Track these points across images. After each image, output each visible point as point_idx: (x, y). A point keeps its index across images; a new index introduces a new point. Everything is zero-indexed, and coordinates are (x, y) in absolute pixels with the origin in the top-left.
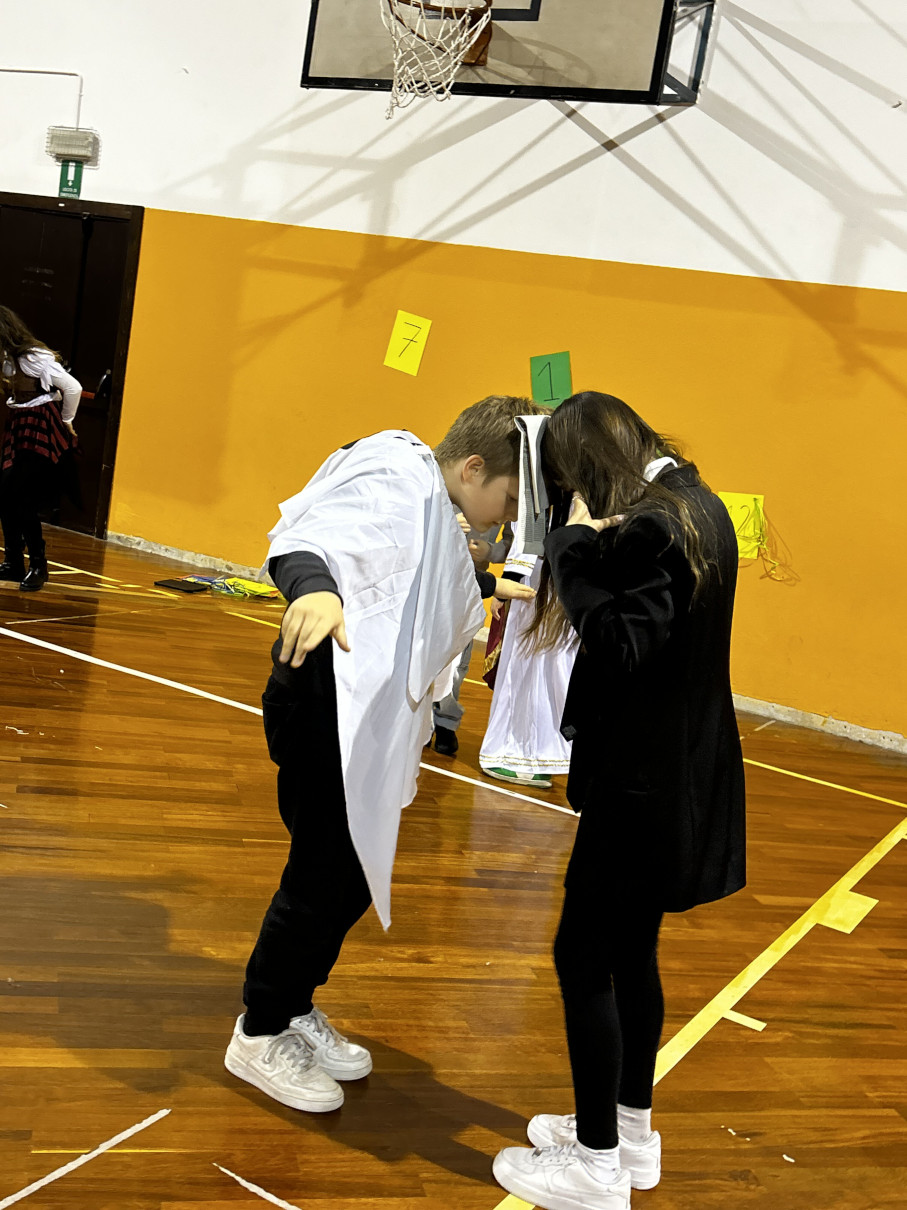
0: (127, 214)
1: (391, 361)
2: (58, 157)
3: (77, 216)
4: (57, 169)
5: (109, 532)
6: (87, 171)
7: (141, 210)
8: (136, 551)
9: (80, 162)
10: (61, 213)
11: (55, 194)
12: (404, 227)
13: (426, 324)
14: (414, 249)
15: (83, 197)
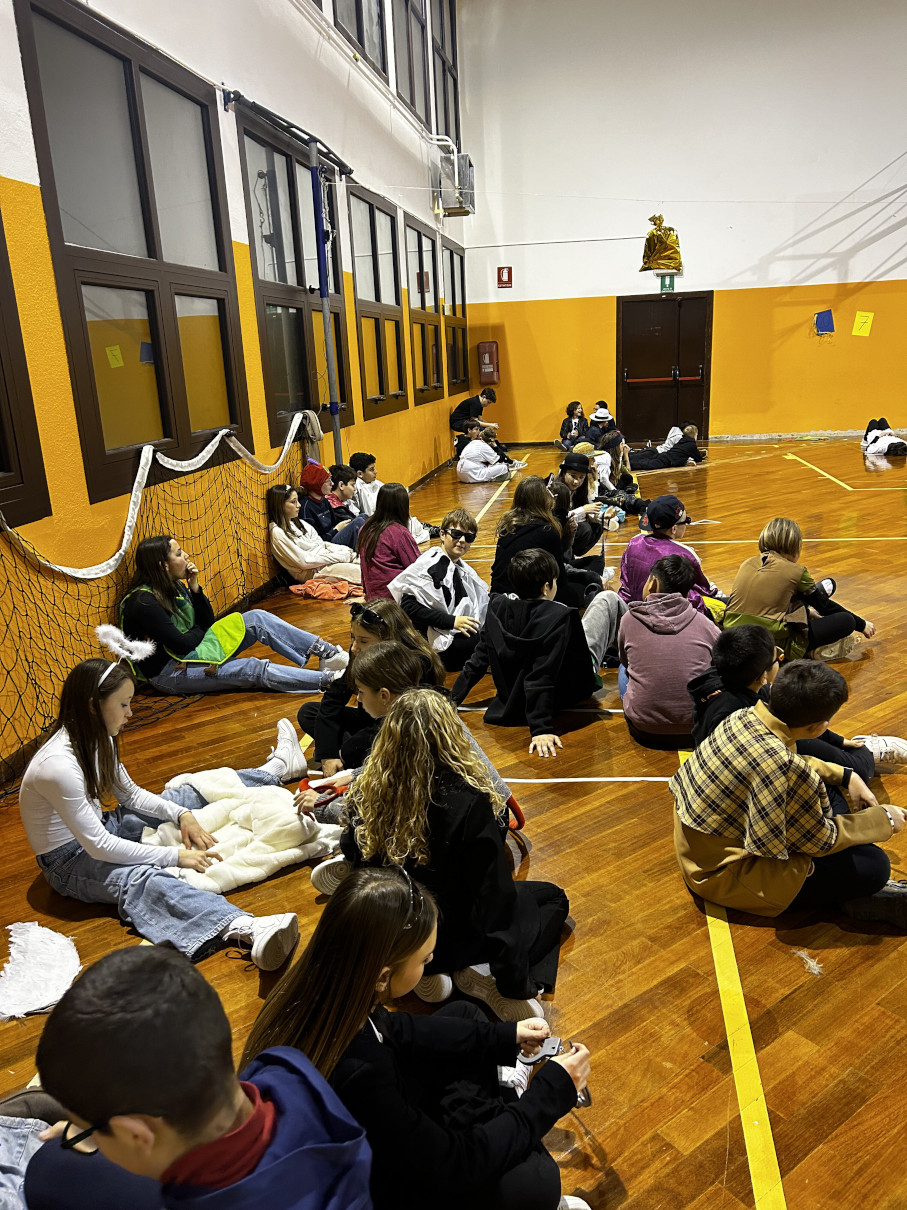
0: (705, 295)
1: (855, 333)
2: (658, 275)
3: (674, 300)
4: (659, 280)
5: (710, 436)
6: (676, 279)
7: (711, 292)
8: (727, 442)
9: (672, 276)
10: (664, 300)
11: (658, 292)
12: (855, 278)
13: (871, 315)
14: (861, 287)
15: (676, 291)
